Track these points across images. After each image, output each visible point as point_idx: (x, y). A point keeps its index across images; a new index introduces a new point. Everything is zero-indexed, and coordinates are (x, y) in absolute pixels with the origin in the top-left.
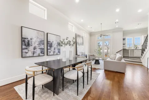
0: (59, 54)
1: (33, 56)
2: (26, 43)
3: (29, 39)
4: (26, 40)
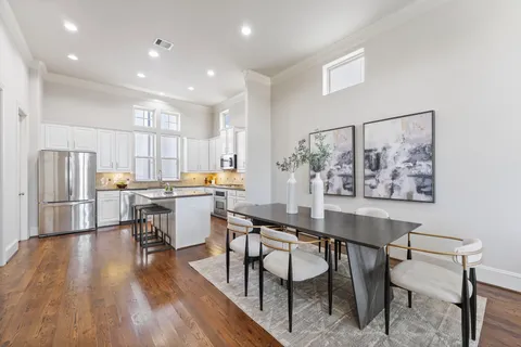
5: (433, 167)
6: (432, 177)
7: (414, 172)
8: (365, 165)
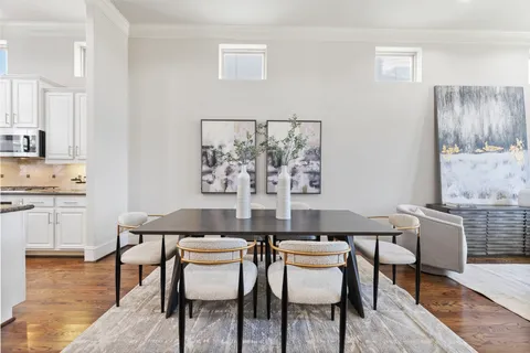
0: (314, 190)
1: (225, 193)
2: (209, 158)
3: (216, 147)
4: (210, 152)
5: (320, 166)
6: (319, 174)
7: (308, 169)
8: (267, 162)
